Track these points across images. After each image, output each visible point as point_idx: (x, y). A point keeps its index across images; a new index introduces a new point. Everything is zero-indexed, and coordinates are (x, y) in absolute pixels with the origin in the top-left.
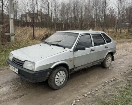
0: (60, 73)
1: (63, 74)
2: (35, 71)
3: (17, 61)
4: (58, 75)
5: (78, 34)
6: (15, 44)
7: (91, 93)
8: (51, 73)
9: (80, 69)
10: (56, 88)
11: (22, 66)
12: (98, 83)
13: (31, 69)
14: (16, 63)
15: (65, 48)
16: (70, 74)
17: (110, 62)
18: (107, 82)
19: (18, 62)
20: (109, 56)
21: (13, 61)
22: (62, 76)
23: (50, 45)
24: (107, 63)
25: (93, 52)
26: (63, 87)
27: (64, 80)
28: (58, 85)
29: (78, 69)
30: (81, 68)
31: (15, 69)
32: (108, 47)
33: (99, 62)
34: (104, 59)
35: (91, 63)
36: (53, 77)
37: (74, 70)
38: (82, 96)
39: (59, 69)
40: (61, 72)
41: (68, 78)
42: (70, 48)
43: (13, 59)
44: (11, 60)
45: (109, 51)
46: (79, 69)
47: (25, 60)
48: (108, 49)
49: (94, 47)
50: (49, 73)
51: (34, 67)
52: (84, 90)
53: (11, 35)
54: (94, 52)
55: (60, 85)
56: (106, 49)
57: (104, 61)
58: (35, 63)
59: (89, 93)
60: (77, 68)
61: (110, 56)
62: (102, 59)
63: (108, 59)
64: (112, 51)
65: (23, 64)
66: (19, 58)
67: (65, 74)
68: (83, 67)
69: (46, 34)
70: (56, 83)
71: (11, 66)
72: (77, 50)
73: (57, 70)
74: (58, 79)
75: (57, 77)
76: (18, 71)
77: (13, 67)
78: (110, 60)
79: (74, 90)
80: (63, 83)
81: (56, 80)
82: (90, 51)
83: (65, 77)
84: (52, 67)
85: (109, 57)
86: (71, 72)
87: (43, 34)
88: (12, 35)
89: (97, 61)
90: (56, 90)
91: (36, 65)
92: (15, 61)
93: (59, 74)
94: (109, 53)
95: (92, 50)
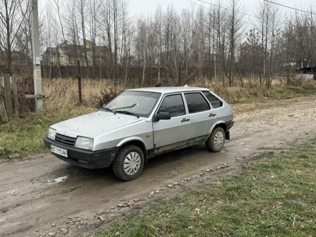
0: (131, 155)
1: (136, 156)
2: (94, 150)
3: (65, 138)
4: (127, 158)
5: (160, 94)
6: (45, 115)
7: (179, 183)
8: (117, 155)
9: (165, 151)
10: (125, 178)
11: (73, 145)
12: (194, 172)
13: (87, 148)
14: (62, 142)
15: (138, 117)
16: (147, 158)
17: (221, 141)
18: (208, 170)
19: (66, 140)
20: (218, 131)
21: (56, 140)
22: (134, 161)
23: (115, 113)
24: (215, 142)
25: (186, 123)
26: (137, 178)
27: (139, 166)
28: (128, 174)
29: (161, 150)
30: (167, 149)
31: (62, 150)
32: (214, 115)
33: (199, 140)
34: (209, 136)
35: (184, 141)
36: (121, 160)
37: (154, 153)
38: (165, 187)
39: (129, 149)
40: (133, 153)
41: (145, 164)
42: (147, 116)
43: (56, 137)
44: (54, 138)
45: (219, 122)
46: (163, 152)
47: (78, 136)
48: (215, 117)
49: (188, 115)
50: (114, 154)
51: (91, 146)
52: (169, 181)
53: (36, 99)
54: (189, 122)
55: (132, 174)
56: (211, 118)
57: (209, 139)
58: (93, 139)
59: (176, 183)
60: (158, 148)
61: (220, 130)
62: (206, 136)
63: (216, 135)
64: (224, 122)
65: (74, 142)
66: (66, 134)
67: (139, 157)
68: (170, 148)
69: (105, 93)
70: (125, 170)
71: (54, 147)
72: (158, 120)
73: (127, 150)
74: (128, 163)
75: (126, 160)
76: (66, 152)
77: (58, 148)
78: (220, 138)
79: (154, 180)
80: (136, 171)
81: (125, 166)
82: (182, 121)
83: (140, 162)
84: (119, 145)
85: (218, 133)
86: (149, 155)
87: (100, 94)
88: (38, 98)
89: (195, 138)
90: (126, 181)
91: (95, 142)
92: (60, 139)
93: (129, 156)
94: (217, 126)
95: (184, 120)
